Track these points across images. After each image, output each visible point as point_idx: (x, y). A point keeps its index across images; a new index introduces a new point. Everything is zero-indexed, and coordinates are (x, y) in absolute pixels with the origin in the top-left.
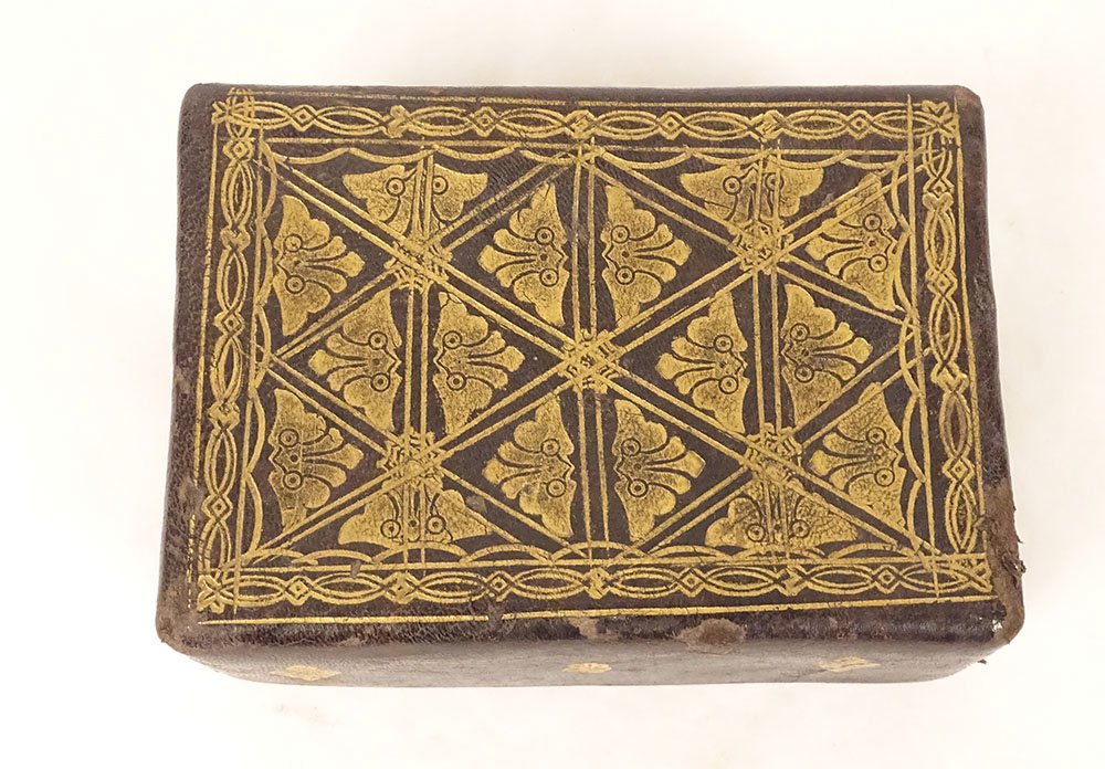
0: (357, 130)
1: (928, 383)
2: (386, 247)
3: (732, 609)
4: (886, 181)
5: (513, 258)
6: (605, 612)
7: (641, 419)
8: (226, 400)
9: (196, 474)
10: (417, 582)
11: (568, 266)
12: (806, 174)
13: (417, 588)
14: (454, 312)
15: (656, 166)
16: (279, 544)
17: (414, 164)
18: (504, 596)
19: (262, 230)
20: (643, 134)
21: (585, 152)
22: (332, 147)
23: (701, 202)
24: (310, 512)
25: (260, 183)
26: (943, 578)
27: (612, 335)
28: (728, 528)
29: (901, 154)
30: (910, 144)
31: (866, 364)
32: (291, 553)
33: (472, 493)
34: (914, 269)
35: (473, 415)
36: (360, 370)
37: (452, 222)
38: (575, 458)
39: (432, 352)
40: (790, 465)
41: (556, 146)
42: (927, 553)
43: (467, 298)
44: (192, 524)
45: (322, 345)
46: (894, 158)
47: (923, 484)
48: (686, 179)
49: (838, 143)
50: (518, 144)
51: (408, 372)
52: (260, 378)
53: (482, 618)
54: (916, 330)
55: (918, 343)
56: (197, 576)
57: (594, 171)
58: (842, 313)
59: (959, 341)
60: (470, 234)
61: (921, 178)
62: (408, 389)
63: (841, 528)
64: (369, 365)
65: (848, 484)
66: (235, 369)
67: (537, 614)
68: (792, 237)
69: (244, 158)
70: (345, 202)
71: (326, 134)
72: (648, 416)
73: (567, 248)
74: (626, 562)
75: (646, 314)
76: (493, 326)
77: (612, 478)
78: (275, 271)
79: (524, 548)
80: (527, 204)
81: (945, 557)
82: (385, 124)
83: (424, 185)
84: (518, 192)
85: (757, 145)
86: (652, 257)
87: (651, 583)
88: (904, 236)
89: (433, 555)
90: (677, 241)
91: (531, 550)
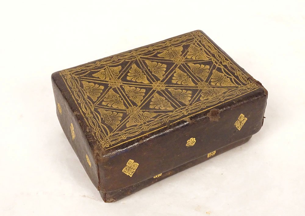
0: (91, 67)
1: (223, 65)
2: (107, 83)
3: (214, 107)
4: (194, 44)
5: (133, 77)
6: (190, 116)
7: (175, 90)
8: (88, 113)
9: (89, 126)
10: (148, 126)
11: (145, 74)
12: (180, 48)
13: (149, 127)
14: (127, 88)
15: (152, 55)
16: (114, 132)
17: (105, 69)
18: (168, 121)
19: (80, 88)
20: (146, 51)
21: (137, 57)
22: (87, 71)
23: (164, 58)
24: (118, 125)
25: (75, 81)
26: (248, 89)
27: (160, 81)
28: (204, 97)
29: (194, 40)
30: (195, 38)
31: (210, 68)
32: (118, 132)
33: (150, 111)
34: (208, 53)
35: (141, 101)
36: (113, 102)
37: (118, 75)
38: (166, 99)
39: (127, 95)
40: (207, 86)
41: (131, 58)
42: (242, 87)
43: (128, 85)
44: (93, 134)
45: (103, 101)
46: (193, 41)
47: (234, 78)
48: (159, 55)
49: (182, 42)
50: (124, 60)
51: (124, 99)
52: (93, 109)
53: (166, 126)
54: (215, 60)
55: (217, 61)
56: (100, 142)
57: (141, 59)
58: (200, 64)
59: (224, 58)
60: (123, 76)
61: (200, 41)
62: (125, 101)
63: (224, 90)
64: (115, 101)
65: (220, 84)
66: (87, 108)
67: (177, 121)
68: (183, 57)
69: (70, 78)
70: (94, 79)
71: (85, 70)
72: (176, 89)
73: (143, 72)
74: (188, 108)
75: (165, 76)
76: (136, 88)
77: (176, 99)
78: (86, 93)
79: (166, 114)
80: (131, 68)
81: (246, 86)
82: (96, 65)
83: (109, 71)
84: (128, 67)
85: (168, 47)
86: (160, 68)
87: (196, 109)
88: (203, 49)
89: (148, 122)
90: (163, 65)
91: (168, 113)
